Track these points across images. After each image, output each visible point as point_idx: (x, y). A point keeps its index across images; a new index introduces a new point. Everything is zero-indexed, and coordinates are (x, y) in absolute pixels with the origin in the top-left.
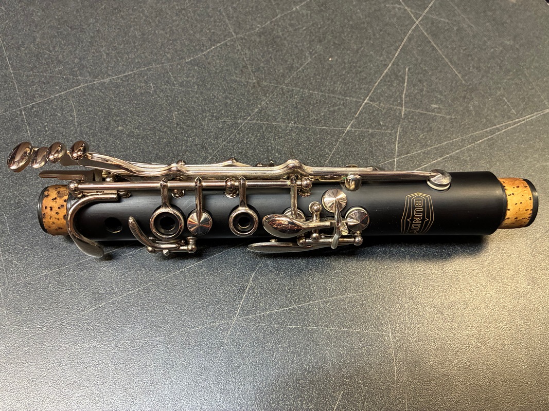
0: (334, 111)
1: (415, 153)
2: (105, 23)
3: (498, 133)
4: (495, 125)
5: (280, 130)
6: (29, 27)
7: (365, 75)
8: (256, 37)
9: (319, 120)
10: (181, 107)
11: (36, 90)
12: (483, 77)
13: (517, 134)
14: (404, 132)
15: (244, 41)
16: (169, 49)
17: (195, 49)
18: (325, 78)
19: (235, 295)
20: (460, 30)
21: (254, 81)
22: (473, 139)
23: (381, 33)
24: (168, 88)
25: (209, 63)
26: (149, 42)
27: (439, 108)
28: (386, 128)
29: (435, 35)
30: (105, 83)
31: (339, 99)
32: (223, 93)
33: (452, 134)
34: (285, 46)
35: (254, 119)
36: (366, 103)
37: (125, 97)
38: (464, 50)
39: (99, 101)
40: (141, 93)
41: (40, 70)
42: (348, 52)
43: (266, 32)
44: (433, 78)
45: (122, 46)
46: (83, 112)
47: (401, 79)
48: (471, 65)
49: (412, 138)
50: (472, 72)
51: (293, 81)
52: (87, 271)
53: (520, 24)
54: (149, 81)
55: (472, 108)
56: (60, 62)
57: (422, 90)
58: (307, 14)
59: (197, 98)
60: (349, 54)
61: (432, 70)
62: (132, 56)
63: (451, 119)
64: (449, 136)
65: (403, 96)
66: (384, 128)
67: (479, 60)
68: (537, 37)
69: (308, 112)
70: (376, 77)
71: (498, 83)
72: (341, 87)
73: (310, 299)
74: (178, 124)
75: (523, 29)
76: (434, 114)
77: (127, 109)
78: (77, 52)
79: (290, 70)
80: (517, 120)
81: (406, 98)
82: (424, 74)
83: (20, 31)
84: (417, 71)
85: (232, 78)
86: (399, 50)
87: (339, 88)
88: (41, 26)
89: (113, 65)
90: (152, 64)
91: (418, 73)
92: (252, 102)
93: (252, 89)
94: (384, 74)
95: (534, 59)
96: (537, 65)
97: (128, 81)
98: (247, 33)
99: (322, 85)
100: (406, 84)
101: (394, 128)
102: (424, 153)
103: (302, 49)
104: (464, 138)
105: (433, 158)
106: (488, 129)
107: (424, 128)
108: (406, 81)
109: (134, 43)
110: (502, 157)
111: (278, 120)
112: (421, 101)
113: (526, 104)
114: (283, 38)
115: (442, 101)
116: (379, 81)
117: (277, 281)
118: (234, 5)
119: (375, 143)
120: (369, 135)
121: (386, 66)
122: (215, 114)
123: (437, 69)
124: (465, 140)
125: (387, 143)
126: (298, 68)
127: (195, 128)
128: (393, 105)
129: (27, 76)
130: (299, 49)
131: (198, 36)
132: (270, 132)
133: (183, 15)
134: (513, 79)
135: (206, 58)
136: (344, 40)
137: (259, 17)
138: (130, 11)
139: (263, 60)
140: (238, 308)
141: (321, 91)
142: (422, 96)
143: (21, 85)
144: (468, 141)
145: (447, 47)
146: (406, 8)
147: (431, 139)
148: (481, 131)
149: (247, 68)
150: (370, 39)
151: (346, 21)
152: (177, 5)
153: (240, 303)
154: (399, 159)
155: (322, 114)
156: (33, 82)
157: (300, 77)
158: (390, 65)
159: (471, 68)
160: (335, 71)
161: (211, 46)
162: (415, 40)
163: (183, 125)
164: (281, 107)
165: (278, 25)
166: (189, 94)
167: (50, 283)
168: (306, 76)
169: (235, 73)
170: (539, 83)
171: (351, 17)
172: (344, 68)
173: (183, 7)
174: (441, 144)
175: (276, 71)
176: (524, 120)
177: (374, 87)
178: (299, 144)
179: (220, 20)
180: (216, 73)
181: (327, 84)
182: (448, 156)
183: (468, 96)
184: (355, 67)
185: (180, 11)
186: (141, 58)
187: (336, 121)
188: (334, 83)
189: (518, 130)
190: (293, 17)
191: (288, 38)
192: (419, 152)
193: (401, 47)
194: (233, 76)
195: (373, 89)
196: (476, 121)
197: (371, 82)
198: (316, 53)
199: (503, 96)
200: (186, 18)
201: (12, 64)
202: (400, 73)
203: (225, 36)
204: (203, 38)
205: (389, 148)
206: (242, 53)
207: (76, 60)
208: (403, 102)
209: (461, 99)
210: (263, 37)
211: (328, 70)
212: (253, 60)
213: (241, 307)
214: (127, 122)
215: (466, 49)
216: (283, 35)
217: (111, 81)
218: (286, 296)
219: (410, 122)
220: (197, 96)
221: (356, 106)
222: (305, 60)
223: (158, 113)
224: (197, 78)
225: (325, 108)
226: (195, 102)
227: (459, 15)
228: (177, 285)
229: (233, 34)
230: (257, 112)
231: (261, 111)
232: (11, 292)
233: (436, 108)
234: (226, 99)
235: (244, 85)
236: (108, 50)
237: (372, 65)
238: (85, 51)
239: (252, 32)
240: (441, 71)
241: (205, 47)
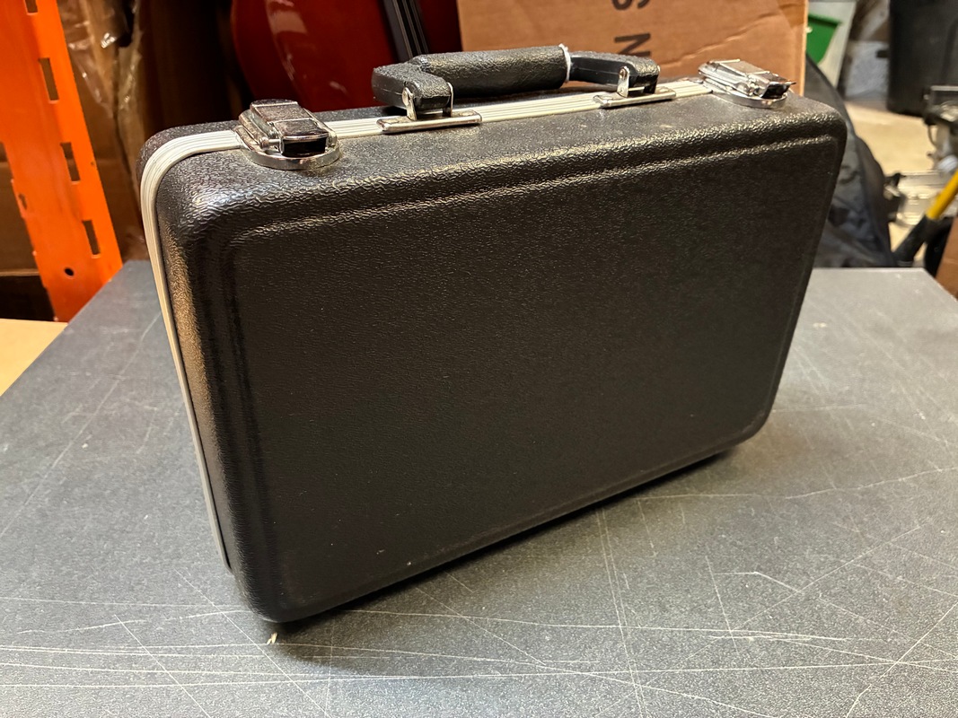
5: (887, 580)
8: (858, 495)
9: (930, 582)
15: (845, 495)
17: (795, 490)
18: (937, 547)
25: (809, 506)
32: (825, 534)
34: (890, 509)
35: (858, 563)
43: (869, 493)
51: (901, 542)
54: (750, 506)
58: (915, 487)
69: (918, 572)
79: (896, 532)
85: (834, 523)
92: (855, 548)
93: (855, 537)
98: (849, 490)
99: (934, 553)
103: (910, 517)
114: (888, 502)
126: (906, 532)
130: (906, 515)
137: (861, 479)
139: (866, 516)
141: (933, 558)
149: (850, 519)
155: (934, 578)
157: (908, 540)
160: (948, 543)
161: (811, 492)
164: (888, 561)
165: (882, 490)
168: (915, 541)
169: (837, 520)
175: (882, 528)
180: (817, 515)
181: (939, 553)
190: (899, 487)
191: (894, 503)
198: (926, 523)
203: (825, 487)
204: (803, 484)
206: (844, 505)
210: (866, 496)
211: (940, 541)
212: (856, 513)
216: (888, 499)
222: (913, 526)
225: (937, 574)
229: (834, 486)
230: (861, 558)
231: (866, 558)
234: (828, 539)
235: (847, 532)
239: (854, 489)
241: (805, 492)
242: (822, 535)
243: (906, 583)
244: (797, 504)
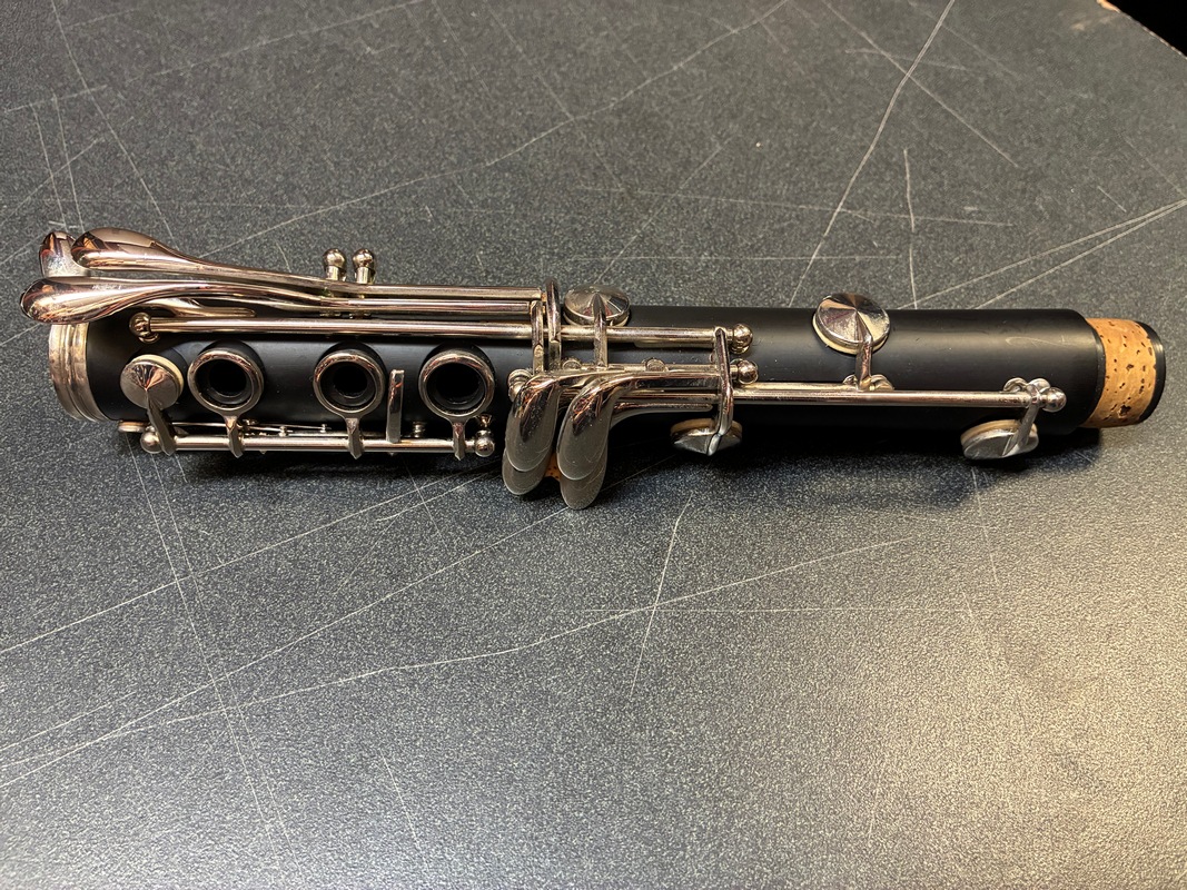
0: (783, 230)
1: (951, 289)
2: (324, 113)
3: (1101, 246)
4: (1092, 233)
5: (684, 268)
6: (177, 126)
7: (828, 167)
8: (611, 118)
9: (756, 247)
10: (490, 243)
11: (208, 232)
12: (1050, 154)
13: (1136, 245)
14: (923, 255)
15: (591, 125)
16: (451, 147)
17: (500, 144)
18: (755, 176)
19: (649, 561)
20: (990, 81)
21: (622, 190)
22: (1056, 259)
23: (845, 96)
24: (459, 211)
25: (531, 166)
26: (412, 139)
27: (980, 212)
28: (885, 251)
29: (945, 93)
30: (337, 211)
31: (787, 208)
32: (566, 214)
33: (1014, 254)
34: (669, 128)
35: (631, 253)
36: (839, 213)
37: (379, 233)
38: (1005, 114)
39: (330, 242)
40: (409, 224)
41: (212, 199)
42: (790, 131)
43: (628, 109)
44: (958, 162)
45: (362, 149)
46: (302, 262)
47: (898, 169)
48: (1024, 136)
49: (938, 265)
50: (1028, 148)
51: (696, 185)
52: (348, 538)
53: (1100, 65)
54: (421, 202)
55: (1041, 207)
56: (248, 182)
57: (941, 184)
58: (701, 75)
59: (517, 225)
60: (791, 135)
61: (953, 150)
62: (383, 163)
63: (1007, 227)
64: (1009, 256)
65: (908, 196)
66: (881, 252)
67: (1038, 127)
68: (1137, 84)
69: (733, 234)
70: (850, 169)
71: (1081, 164)
72: (788, 190)
73: (798, 559)
74: (488, 273)
75: (1108, 72)
76: (971, 221)
77: (387, 252)
78: (279, 163)
79: (685, 168)
80: (1130, 222)
81: (913, 198)
82: (939, 158)
83: (160, 134)
84: (924, 154)
85: (578, 187)
86: (884, 122)
87: (784, 192)
88: (201, 124)
89: (349, 181)
90: (423, 175)
91: (928, 157)
92: (622, 225)
93: (619, 203)
94: (863, 163)
95: (1138, 119)
96: (1148, 128)
97: (381, 205)
98: (594, 113)
99: (751, 188)
100: (908, 176)
101: (901, 251)
102: (967, 288)
103: (702, 132)
104: (1038, 257)
105: (986, 297)
106: (1080, 240)
107: (958, 247)
108: (907, 170)
109: (384, 142)
110: (1118, 285)
111: (677, 252)
112: (943, 203)
113: (1142, 194)
114: (663, 115)
115: (982, 200)
116: (856, 174)
117: (726, 531)
118: (563, 69)
119: (870, 278)
120: (856, 265)
121: (865, 148)
122: (556, 251)
123: (961, 148)
124: (1040, 262)
125: (893, 277)
126: (700, 164)
127: (522, 277)
128: (891, 212)
129: (187, 208)
130: (695, 132)
131: (503, 123)
132: (666, 273)
133: (469, 90)
134: (1108, 156)
135: (524, 158)
136: (777, 112)
137: (612, 85)
138: (370, 91)
139: (631, 154)
140: (659, 583)
141: (751, 199)
142: (943, 193)
143: (177, 225)
144: (1048, 263)
145: (973, 111)
146: (883, 53)
147: (975, 264)
148: (1069, 245)
149: (604, 169)
150: (826, 107)
151: (775, 81)
152: (456, 75)
153: (659, 573)
154: (922, 302)
155: (761, 236)
156: (200, 218)
157: (706, 177)
158: (872, 148)
159: (1025, 142)
160: (771, 163)
161: (530, 137)
162: (911, 103)
163: (498, 273)
164: (681, 230)
165: (650, 96)
166: (502, 219)
167: (277, 565)
168: (717, 176)
169: (583, 179)
170: (1156, 158)
171: (784, 74)
172: (787, 158)
173: (467, 79)
174: (998, 272)
175: (660, 170)
176: (1144, 220)
177: (850, 185)
178: (726, 289)
179: (541, 94)
180: (546, 180)
181: (760, 186)
182: (1014, 290)
183: (1029, 187)
184: (807, 154)
185: (463, 84)
186: (401, 165)
187: (789, 247)
188: (773, 183)
189: (1136, 239)
190: (675, 82)
191: (673, 116)
192: (957, 287)
193: (886, 117)
194: (579, 184)
195: (848, 189)
196: (1054, 228)
197: (843, 177)
198: (729, 136)
199: (1096, 183)
200: (476, 95)
201: (154, 191)
202: (894, 159)
203: (554, 120)
204: (513, 125)
205: (898, 284)
206: (590, 145)
207: (279, 178)
208: (910, 206)
209: (1018, 194)
210: (624, 116)
211: (757, 163)
212: (613, 155)
213: (665, 582)
214: (389, 274)
215: (1009, 111)
216: (661, 110)
217: (349, 208)
218: (750, 557)
219: (930, 238)
220: (517, 221)
221: (822, 219)
222: (710, 148)
223: (448, 255)
224: (513, 192)
225: (764, 226)
226: (514, 232)
227: (984, 58)
228: (531, 551)
229: (568, 114)
230: (635, 241)
231: (643, 238)
232: (201, 588)
233: (973, 212)
234: (573, 223)
235: (603, 197)
236: (338, 157)
237: (838, 150)
238: (293, 161)
239: (604, 109)
240: (969, 151)
241: (518, 141)
242: (563, 218)
243: (717, 261)
244: (509, 170)
